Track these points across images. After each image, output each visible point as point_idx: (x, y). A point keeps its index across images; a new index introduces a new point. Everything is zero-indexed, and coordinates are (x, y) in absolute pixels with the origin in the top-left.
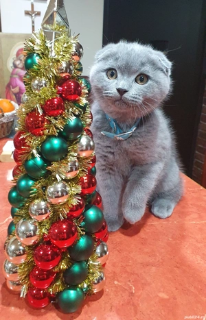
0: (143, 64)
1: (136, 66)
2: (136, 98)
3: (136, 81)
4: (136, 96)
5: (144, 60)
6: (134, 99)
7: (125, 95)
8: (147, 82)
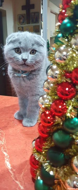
0: (33, 45)
1: (30, 46)
2: (32, 61)
3: (30, 53)
4: (31, 60)
5: (33, 42)
6: (31, 62)
7: (27, 62)
8: (36, 53)
